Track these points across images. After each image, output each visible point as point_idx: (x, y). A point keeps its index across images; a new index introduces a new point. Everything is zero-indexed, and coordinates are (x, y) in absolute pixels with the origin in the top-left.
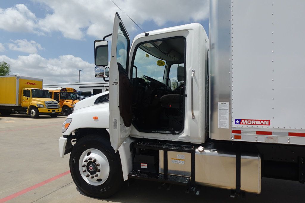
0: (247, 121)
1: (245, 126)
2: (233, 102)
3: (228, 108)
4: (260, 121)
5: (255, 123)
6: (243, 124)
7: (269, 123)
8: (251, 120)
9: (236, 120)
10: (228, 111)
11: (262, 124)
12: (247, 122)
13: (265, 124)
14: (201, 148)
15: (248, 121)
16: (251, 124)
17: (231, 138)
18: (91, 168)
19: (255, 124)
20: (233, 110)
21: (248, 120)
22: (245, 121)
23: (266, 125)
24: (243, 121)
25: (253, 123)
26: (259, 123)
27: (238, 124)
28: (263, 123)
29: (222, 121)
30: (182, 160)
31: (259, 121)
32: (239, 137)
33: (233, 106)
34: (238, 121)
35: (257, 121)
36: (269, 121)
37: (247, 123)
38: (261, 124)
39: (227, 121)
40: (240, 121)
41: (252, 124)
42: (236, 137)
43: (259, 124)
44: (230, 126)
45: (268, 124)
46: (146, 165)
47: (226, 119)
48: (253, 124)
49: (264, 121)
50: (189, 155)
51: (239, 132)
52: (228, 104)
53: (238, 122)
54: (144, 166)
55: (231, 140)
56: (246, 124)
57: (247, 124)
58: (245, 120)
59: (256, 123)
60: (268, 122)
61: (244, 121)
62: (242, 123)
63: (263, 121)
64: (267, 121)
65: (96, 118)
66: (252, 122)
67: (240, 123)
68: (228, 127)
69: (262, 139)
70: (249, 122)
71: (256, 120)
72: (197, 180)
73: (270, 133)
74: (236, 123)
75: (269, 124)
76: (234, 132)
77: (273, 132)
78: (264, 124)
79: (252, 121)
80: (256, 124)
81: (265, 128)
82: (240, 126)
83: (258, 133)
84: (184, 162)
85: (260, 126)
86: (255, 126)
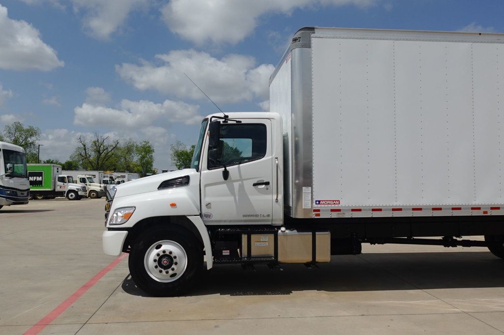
1: (322, 206)
2: (314, 186)
3: (310, 192)
4: (333, 201)
6: (321, 204)
9: (316, 201)
10: (310, 194)
11: (334, 204)
13: (336, 203)
14: (283, 229)
15: (325, 202)
16: (327, 204)
17: (313, 215)
18: (165, 261)
19: (329, 203)
20: (314, 193)
24: (321, 202)
29: (306, 203)
32: (319, 215)
33: (314, 190)
35: (331, 202)
39: (310, 202)
40: (319, 201)
42: (317, 215)
44: (312, 206)
45: (338, 203)
46: (229, 251)
47: (308, 200)
49: (336, 201)
50: (272, 236)
51: (319, 210)
52: (310, 188)
53: (317, 203)
54: (226, 253)
55: (313, 217)
56: (323, 204)
57: (325, 204)
58: (323, 201)
60: (338, 201)
65: (173, 205)
66: (327, 202)
67: (319, 204)
68: (310, 207)
69: (335, 215)
72: (280, 259)
73: (339, 210)
74: (316, 204)
76: (315, 211)
77: (342, 209)
81: (336, 207)
82: (319, 206)
83: (332, 210)
84: (267, 243)
85: (333, 205)
86: (329, 205)
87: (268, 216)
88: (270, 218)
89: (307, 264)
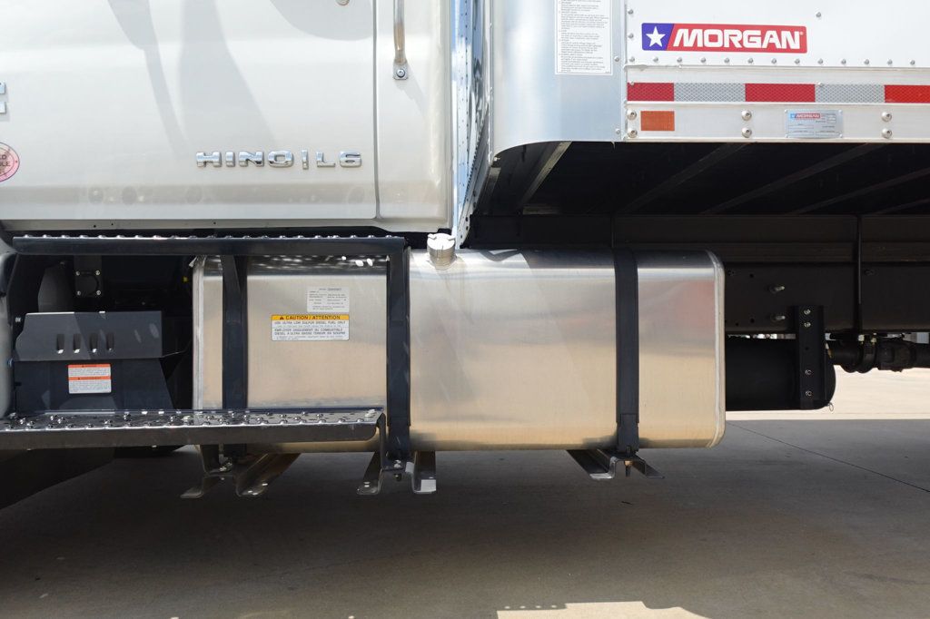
0: (699, 31)
1: (692, 58)
4: (764, 29)
5: (741, 42)
6: (681, 48)
7: (803, 40)
8: (722, 27)
9: (647, 28)
11: (772, 48)
12: (701, 37)
13: (784, 46)
14: (442, 243)
15: (709, 32)
16: (722, 49)
17: (625, 124)
19: (738, 45)
21: (704, 27)
22: (695, 32)
23: (788, 50)
24: (680, 32)
25: (731, 42)
26: (759, 39)
27: (656, 47)
28: (775, 40)
29: (579, 36)
30: (337, 317)
31: (758, 33)
32: (665, 121)
34: (659, 32)
35: (747, 33)
36: (803, 29)
37: (700, 44)
38: (765, 46)
39: (605, 36)
40: (668, 30)
41: (727, 45)
42: (651, 121)
43: (758, 45)
44: (618, 60)
45: (795, 45)
46: (106, 370)
47: (596, 21)
48: (732, 48)
49: (779, 29)
51: (664, 91)
53: (656, 38)
54: (90, 380)
55: (624, 137)
56: (695, 48)
57: (704, 49)
58: (690, 27)
59: (747, 45)
60: (797, 34)
61: (686, 31)
62: (676, 44)
63: (774, 33)
64: (792, 29)
66: (724, 38)
67: (666, 45)
68: (606, 68)
69: (774, 123)
70: (713, 38)
71: (742, 28)
73: (804, 93)
74: (646, 45)
75: (803, 49)
76: (638, 91)
77: (821, 86)
78: (778, 46)
79: (728, 32)
80: (744, 49)
82: (667, 57)
83: (756, 92)
84: (345, 326)
85: (764, 59)
86: (738, 59)
87: (352, 161)
88: (364, 177)
89: (589, 456)
